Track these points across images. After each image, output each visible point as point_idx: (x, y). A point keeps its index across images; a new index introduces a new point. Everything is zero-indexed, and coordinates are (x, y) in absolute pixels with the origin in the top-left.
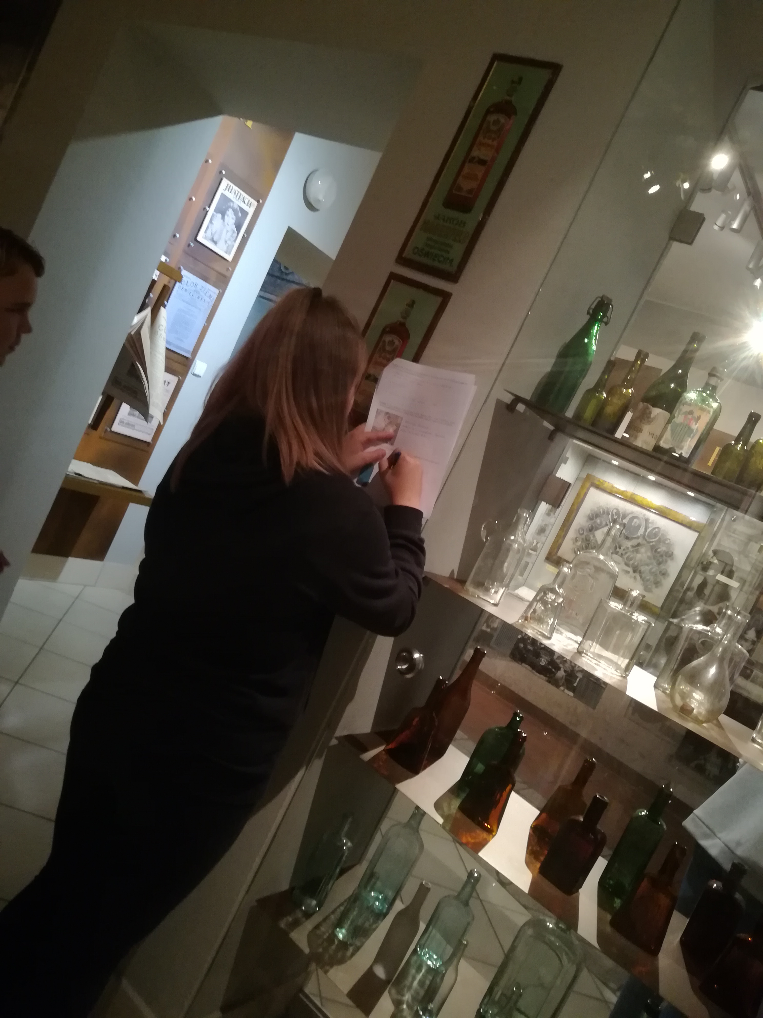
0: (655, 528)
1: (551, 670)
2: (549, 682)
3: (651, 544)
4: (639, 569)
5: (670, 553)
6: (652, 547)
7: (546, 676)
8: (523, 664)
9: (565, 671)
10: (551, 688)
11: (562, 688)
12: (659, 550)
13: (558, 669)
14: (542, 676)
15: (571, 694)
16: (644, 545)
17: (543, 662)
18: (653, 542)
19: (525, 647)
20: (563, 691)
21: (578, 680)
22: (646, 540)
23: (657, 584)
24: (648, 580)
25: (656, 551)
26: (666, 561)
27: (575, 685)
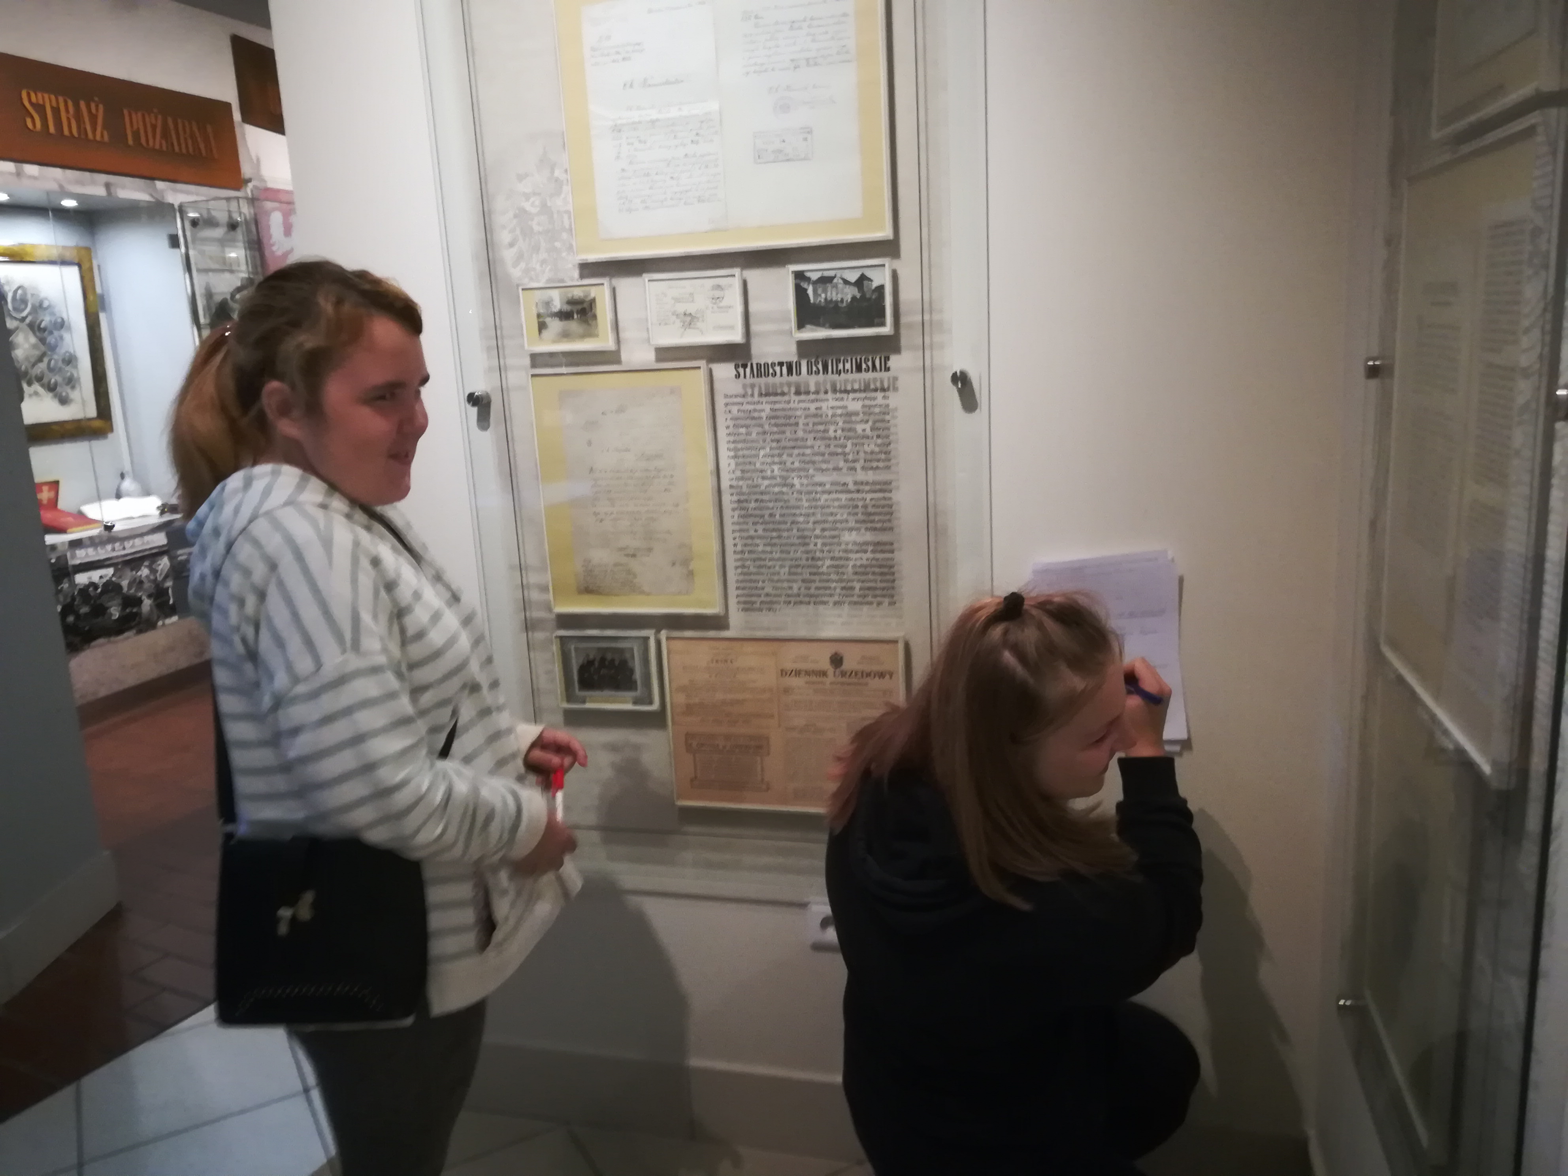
0: (15, 292)
1: (131, 612)
2: (140, 632)
3: (28, 321)
4: (34, 376)
5: (59, 320)
6: (31, 326)
7: (129, 629)
8: (93, 644)
9: (149, 596)
10: (149, 637)
11: (160, 623)
12: (42, 326)
13: (139, 601)
14: (126, 634)
15: (175, 619)
16: (17, 328)
17: (115, 612)
18: (26, 317)
19: (78, 616)
20: (164, 624)
21: (170, 591)
22: (16, 318)
23: (71, 382)
24: (56, 384)
25: (39, 329)
26: (61, 338)
27: (171, 602)
